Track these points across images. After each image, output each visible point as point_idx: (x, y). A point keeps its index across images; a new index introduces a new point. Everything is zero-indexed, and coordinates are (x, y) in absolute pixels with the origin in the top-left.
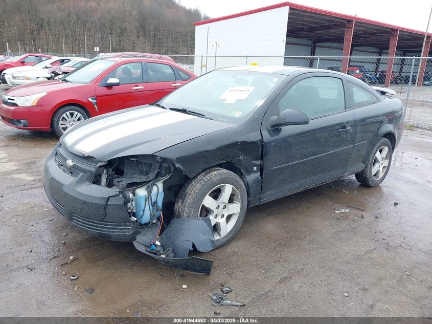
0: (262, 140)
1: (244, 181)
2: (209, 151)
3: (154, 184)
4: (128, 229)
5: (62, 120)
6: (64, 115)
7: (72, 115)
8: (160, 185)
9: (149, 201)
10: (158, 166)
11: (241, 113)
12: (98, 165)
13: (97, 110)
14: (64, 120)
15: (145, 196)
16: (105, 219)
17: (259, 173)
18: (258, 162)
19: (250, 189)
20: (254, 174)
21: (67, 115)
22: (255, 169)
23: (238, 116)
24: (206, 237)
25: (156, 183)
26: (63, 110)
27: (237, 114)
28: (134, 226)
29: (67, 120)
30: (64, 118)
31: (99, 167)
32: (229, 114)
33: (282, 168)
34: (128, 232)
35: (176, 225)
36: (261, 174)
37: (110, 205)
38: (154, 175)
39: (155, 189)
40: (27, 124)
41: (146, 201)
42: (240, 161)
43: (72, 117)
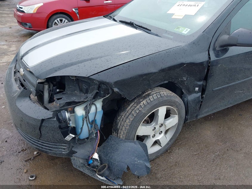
0: (209, 62)
1: (183, 100)
2: (151, 73)
3: (93, 104)
4: (64, 149)
5: (55, 25)
6: (56, 21)
7: (61, 21)
8: (99, 104)
9: (87, 121)
10: (96, 87)
11: (189, 30)
12: (38, 81)
13: (79, 18)
14: (56, 24)
15: (83, 115)
16: (41, 139)
17: (200, 94)
18: (200, 83)
19: (189, 108)
20: (195, 94)
21: (58, 21)
22: (197, 89)
23: (186, 33)
24: (141, 162)
25: (95, 103)
26: (55, 17)
27: (185, 31)
28: (69, 147)
29: (58, 25)
30: (56, 23)
31: (39, 83)
32: (176, 30)
33: (223, 88)
34: (64, 151)
35: (113, 142)
36: (202, 94)
37: (44, 126)
38: (92, 95)
39: (93, 108)
40: (31, 27)
41: (83, 121)
42: (183, 82)
43: (61, 23)
